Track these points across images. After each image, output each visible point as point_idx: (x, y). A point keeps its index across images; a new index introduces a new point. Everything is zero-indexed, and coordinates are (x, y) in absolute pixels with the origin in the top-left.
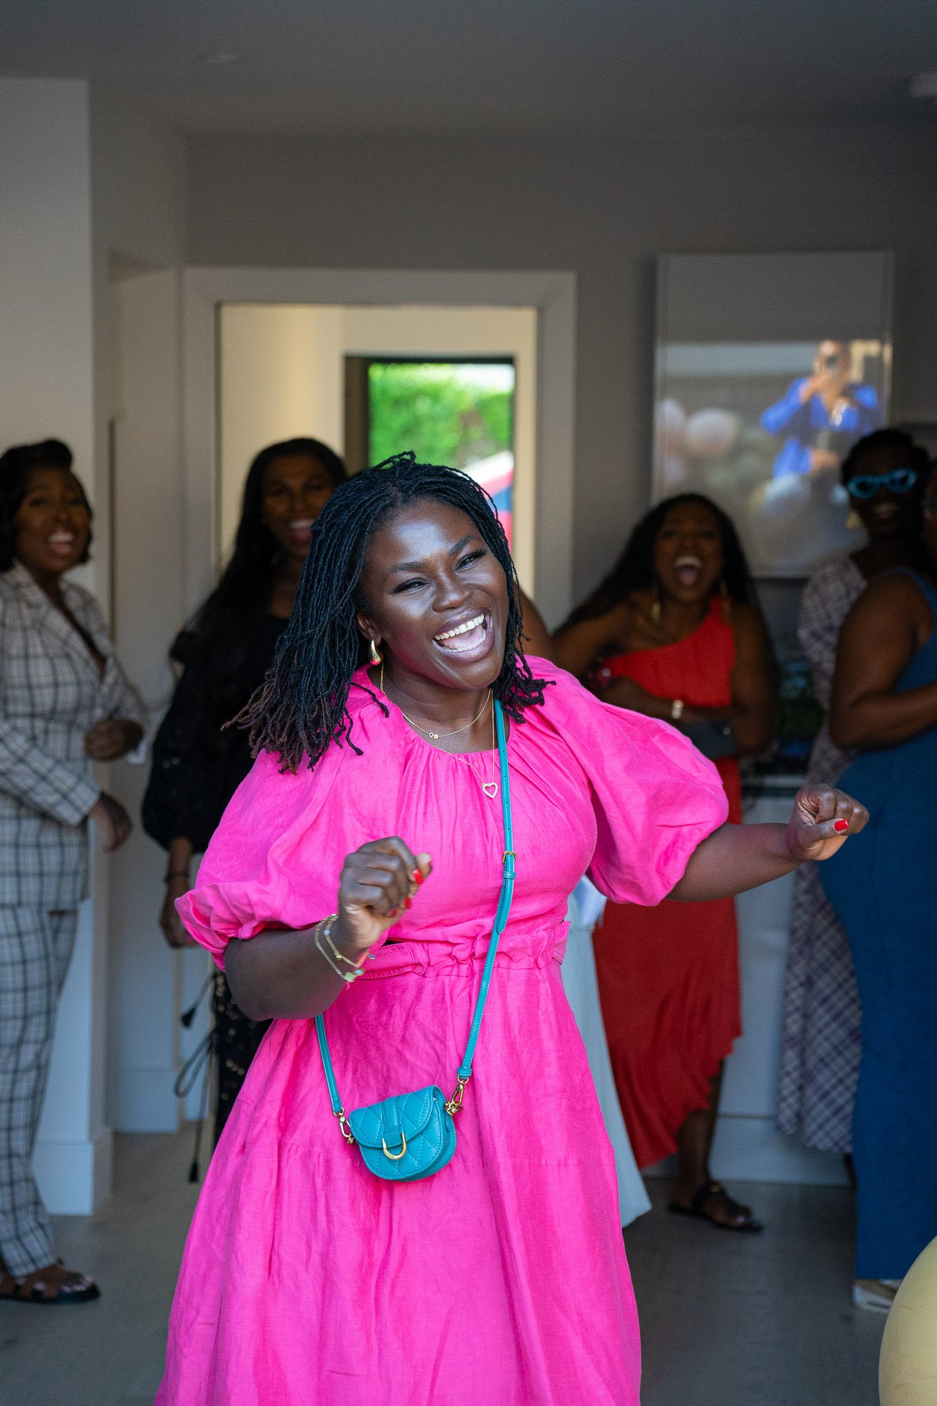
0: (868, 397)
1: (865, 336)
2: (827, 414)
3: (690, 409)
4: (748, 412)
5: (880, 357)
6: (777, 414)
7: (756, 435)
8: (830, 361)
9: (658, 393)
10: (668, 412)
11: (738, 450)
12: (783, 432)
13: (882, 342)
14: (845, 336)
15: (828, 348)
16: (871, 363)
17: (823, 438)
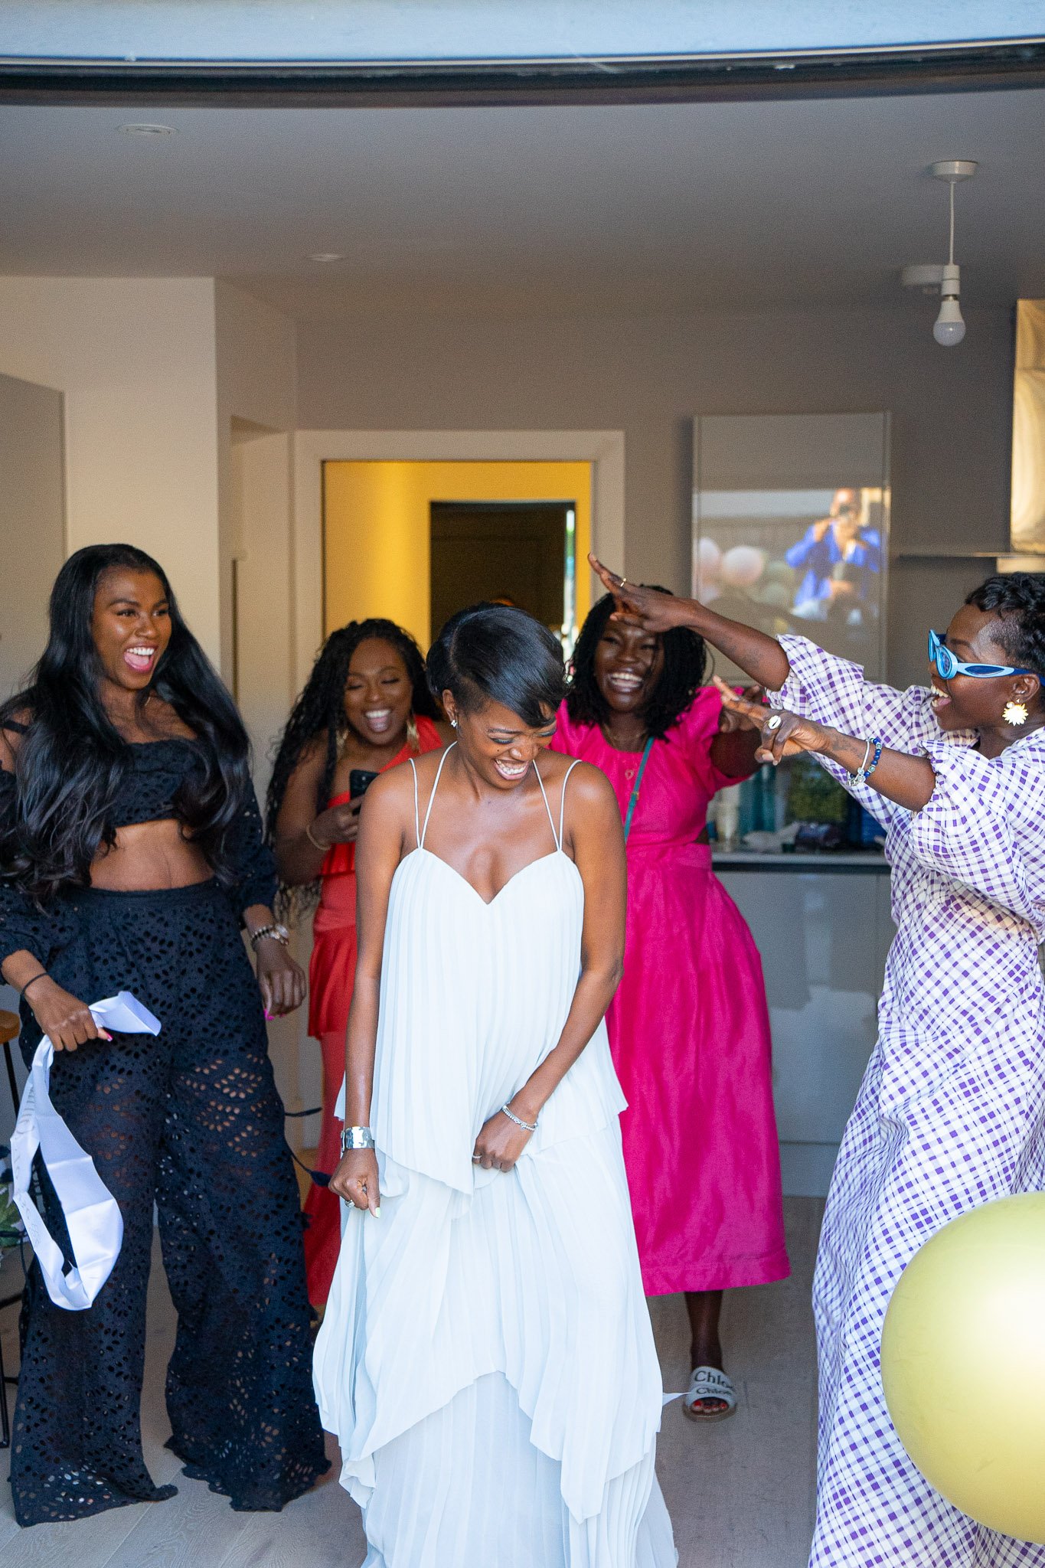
0: (873, 539)
1: (871, 484)
2: (840, 553)
3: (724, 547)
4: (774, 548)
5: (882, 504)
6: (795, 552)
7: (780, 567)
8: (844, 509)
9: (695, 533)
10: (705, 549)
11: (766, 579)
12: (801, 565)
13: (883, 489)
14: (855, 483)
15: (843, 496)
16: (876, 508)
17: (838, 570)
